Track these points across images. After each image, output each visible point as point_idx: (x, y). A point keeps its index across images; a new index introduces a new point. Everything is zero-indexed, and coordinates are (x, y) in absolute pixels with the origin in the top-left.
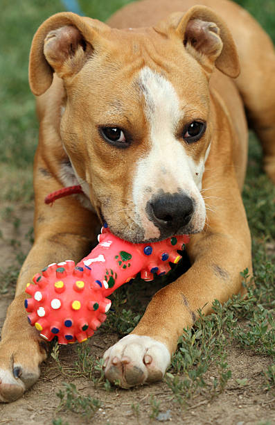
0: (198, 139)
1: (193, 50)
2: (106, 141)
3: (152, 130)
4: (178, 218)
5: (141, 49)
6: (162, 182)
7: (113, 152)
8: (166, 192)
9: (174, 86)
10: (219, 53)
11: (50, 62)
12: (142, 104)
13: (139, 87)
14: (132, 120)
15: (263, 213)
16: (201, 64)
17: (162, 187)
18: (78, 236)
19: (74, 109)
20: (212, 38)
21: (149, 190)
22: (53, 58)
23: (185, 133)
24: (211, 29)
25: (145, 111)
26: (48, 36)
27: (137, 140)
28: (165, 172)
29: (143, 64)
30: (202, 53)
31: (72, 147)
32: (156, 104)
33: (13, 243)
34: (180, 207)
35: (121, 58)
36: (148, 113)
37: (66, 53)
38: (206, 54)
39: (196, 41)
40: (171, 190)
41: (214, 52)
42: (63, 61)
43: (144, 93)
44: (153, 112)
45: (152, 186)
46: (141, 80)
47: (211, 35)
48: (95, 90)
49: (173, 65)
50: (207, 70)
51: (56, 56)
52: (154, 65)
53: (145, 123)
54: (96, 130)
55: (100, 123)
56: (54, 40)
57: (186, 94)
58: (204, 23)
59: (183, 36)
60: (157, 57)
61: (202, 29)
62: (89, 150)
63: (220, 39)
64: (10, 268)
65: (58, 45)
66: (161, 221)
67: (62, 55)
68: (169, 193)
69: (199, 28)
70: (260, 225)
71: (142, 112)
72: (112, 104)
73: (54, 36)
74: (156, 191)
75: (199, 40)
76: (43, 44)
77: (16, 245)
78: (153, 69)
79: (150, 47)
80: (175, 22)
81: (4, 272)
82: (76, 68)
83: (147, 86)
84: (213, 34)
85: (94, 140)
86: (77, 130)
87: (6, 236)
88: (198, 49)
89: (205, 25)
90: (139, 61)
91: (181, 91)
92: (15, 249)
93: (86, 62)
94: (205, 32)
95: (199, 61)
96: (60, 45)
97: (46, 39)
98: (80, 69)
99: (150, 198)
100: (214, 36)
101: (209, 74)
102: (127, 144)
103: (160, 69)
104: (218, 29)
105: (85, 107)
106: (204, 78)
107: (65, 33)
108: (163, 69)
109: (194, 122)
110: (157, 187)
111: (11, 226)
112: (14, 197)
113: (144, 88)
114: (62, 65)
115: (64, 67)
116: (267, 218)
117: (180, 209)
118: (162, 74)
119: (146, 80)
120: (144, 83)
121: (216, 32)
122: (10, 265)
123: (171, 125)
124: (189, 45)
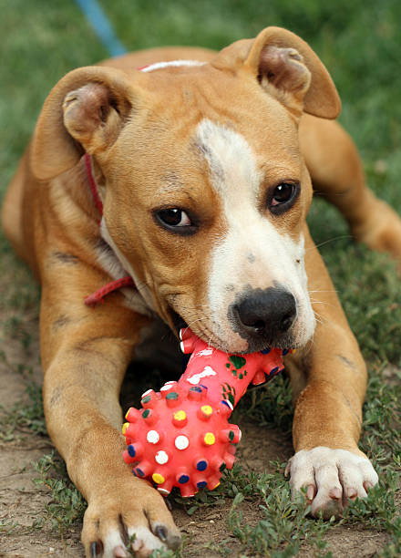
0: (290, 207)
1: (272, 87)
2: (165, 228)
3: (226, 204)
4: (273, 323)
5: (195, 96)
6: (249, 274)
7: (177, 242)
8: (254, 287)
9: (246, 139)
10: (307, 87)
11: (76, 135)
12: (205, 172)
13: (199, 149)
14: (195, 195)
15: (375, 325)
16: (285, 106)
17: (250, 281)
18: (119, 339)
19: (117, 193)
20: (294, 67)
21: (231, 288)
22: (78, 131)
23: (271, 201)
24: (292, 56)
25: (211, 181)
26: (67, 99)
27: (206, 221)
28: (251, 259)
29: (200, 117)
30: (285, 90)
31: (123, 245)
32: (224, 168)
33: (21, 369)
34: (276, 309)
35: (168, 113)
36: (215, 183)
37: (97, 120)
38: (290, 90)
39: (273, 75)
40: (262, 284)
41: (301, 87)
42: (92, 132)
43: (207, 157)
44: (223, 180)
45: (234, 282)
46: (199, 139)
47: (293, 64)
48: (140, 163)
49: (243, 112)
50: (295, 114)
51: (82, 128)
52: (216, 115)
53: (214, 197)
54: (149, 216)
55: (153, 206)
56: (77, 105)
57: (265, 147)
58: (281, 50)
59: (256, 70)
60: (219, 103)
61: (280, 58)
62: (146, 245)
63: (305, 68)
64: (17, 404)
65: (83, 112)
66: (250, 328)
67: (89, 123)
68: (259, 289)
69: (276, 56)
70: (372, 343)
71: (207, 184)
72: (165, 178)
73: (75, 99)
74: (240, 288)
75: (278, 73)
76: (61, 112)
77: (26, 372)
78: (215, 121)
79: (208, 90)
80: (243, 54)
81: (9, 410)
82: (111, 137)
83: (210, 146)
84: (296, 62)
85: (149, 230)
86: (125, 221)
87: (10, 359)
88: (277, 86)
89: (282, 53)
90: (193, 113)
91: (258, 145)
92: (25, 377)
93: (123, 127)
94: (284, 60)
95: (282, 101)
96: (86, 110)
97: (65, 105)
98: (116, 139)
99: (233, 299)
100: (298, 66)
101: (297, 119)
102: (193, 229)
103: (226, 119)
104: (302, 57)
105: (130, 188)
106: (291, 124)
107: (89, 93)
108: (229, 119)
109: (282, 184)
110: (242, 281)
111: (18, 344)
112: (23, 302)
113: (205, 149)
114: (91, 138)
115: (95, 140)
116: (382, 333)
117: (276, 311)
118: (229, 126)
119: (207, 138)
120: (204, 141)
121: (298, 60)
122: (18, 400)
123: (250, 194)
124: (265, 82)
